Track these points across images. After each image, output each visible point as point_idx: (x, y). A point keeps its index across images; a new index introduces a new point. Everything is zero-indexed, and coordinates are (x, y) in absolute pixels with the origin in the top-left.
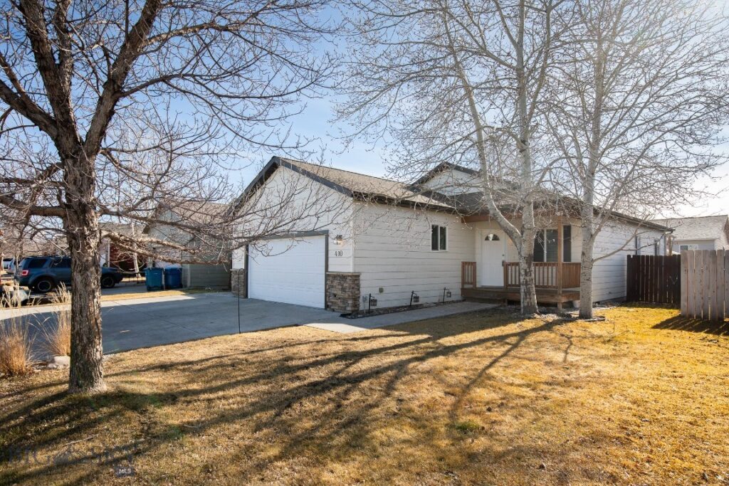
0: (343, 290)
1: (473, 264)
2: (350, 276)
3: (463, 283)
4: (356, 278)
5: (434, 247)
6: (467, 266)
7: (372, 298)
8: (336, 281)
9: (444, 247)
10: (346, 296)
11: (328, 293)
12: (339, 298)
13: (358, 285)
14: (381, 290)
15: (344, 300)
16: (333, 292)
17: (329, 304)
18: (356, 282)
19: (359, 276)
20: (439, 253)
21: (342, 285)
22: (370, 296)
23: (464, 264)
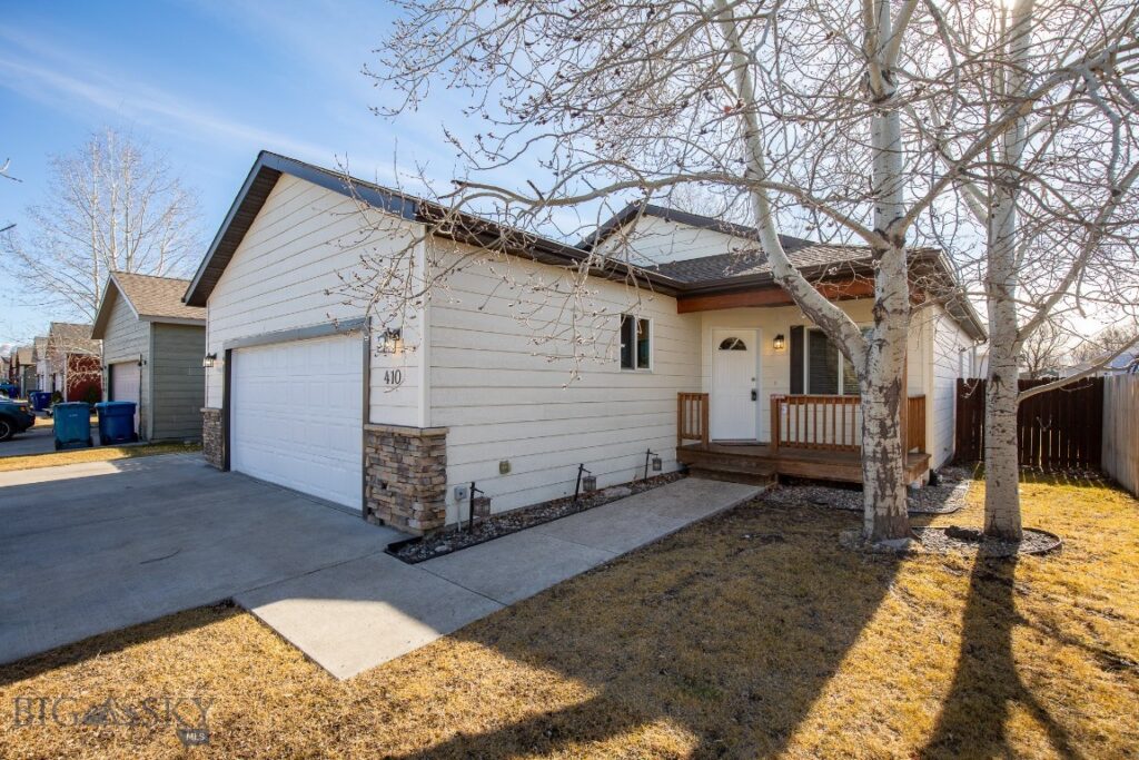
0: (402, 472)
1: (703, 398)
2: (419, 438)
3: (681, 436)
4: (434, 442)
5: (627, 363)
6: (688, 402)
7: (477, 495)
8: (385, 449)
9: (643, 362)
10: (409, 489)
11: (368, 478)
12: (393, 494)
13: (441, 461)
14: (505, 468)
15: (405, 503)
16: (379, 477)
17: (372, 505)
18: (435, 454)
19: (443, 437)
20: (636, 376)
21: (400, 461)
22: (473, 488)
23: (683, 397)
